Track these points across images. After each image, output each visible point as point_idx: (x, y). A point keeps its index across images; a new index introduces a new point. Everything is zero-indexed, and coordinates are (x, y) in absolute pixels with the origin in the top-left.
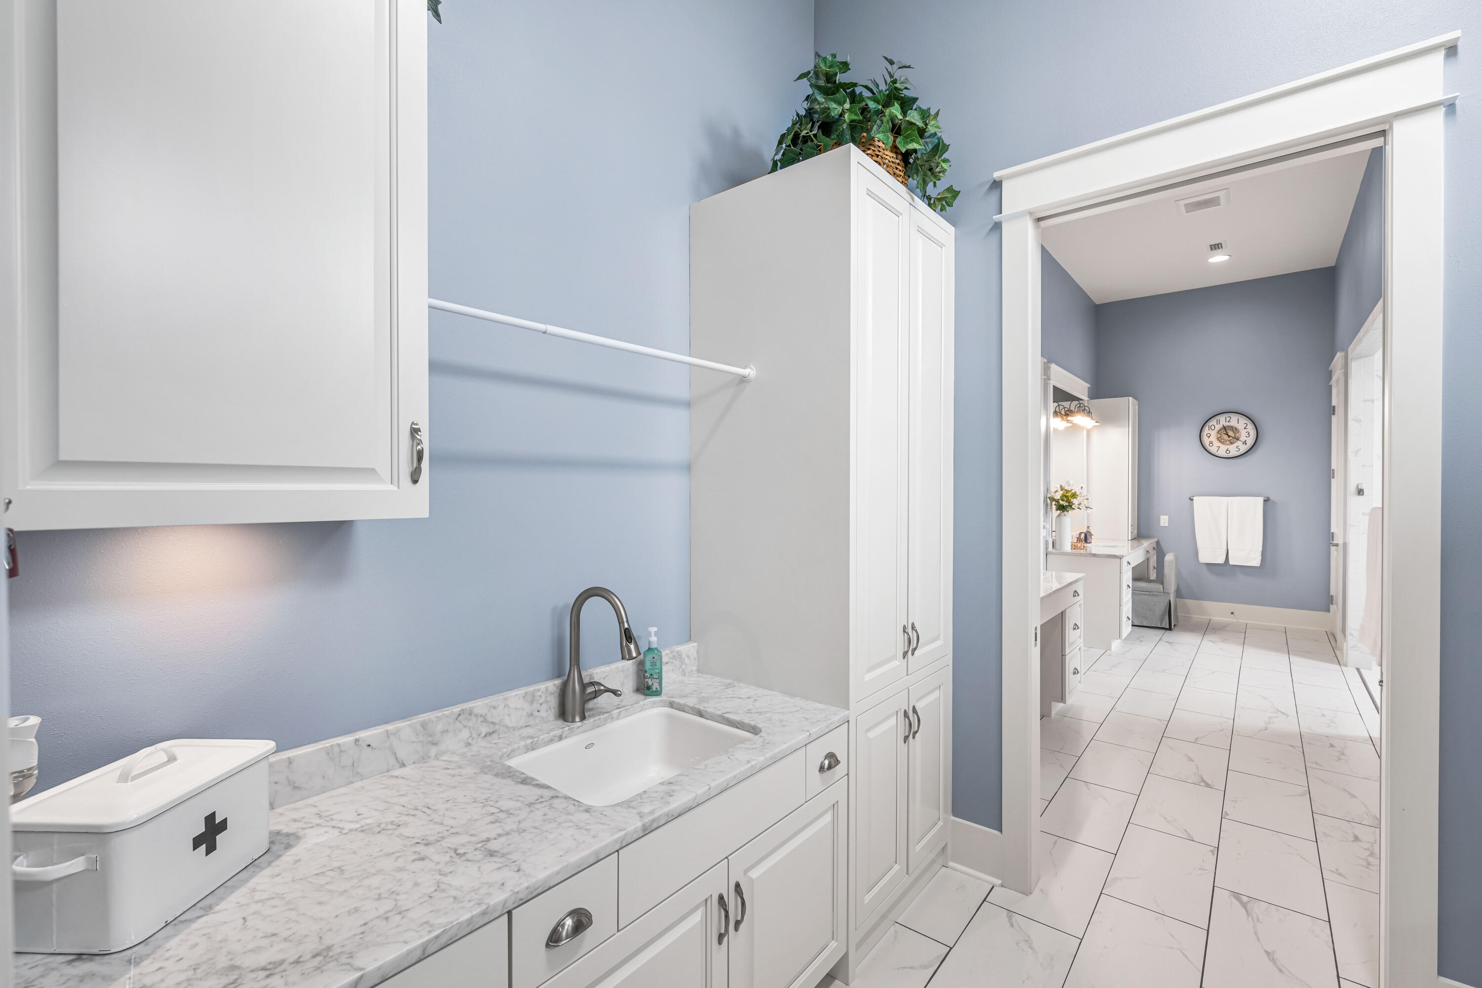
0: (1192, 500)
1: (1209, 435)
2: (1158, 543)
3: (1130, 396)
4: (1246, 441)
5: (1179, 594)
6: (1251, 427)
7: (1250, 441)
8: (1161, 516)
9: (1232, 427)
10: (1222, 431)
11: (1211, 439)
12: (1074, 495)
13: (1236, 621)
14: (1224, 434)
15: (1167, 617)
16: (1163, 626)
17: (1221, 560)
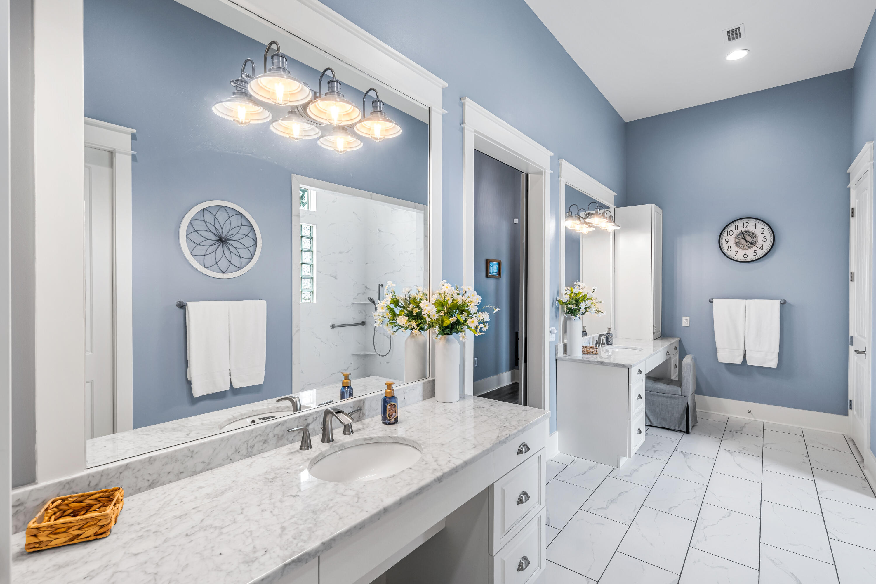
0: (712, 302)
1: (727, 240)
2: (680, 342)
3: (652, 203)
4: (763, 245)
5: (698, 390)
6: (767, 232)
7: (767, 246)
8: (683, 317)
9: (750, 232)
10: (740, 236)
11: (729, 244)
12: (584, 299)
13: (753, 419)
14: (742, 238)
15: (685, 421)
16: (681, 429)
17: (738, 360)
